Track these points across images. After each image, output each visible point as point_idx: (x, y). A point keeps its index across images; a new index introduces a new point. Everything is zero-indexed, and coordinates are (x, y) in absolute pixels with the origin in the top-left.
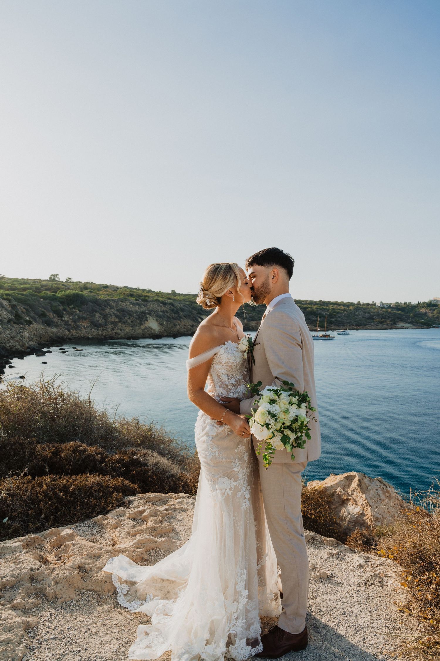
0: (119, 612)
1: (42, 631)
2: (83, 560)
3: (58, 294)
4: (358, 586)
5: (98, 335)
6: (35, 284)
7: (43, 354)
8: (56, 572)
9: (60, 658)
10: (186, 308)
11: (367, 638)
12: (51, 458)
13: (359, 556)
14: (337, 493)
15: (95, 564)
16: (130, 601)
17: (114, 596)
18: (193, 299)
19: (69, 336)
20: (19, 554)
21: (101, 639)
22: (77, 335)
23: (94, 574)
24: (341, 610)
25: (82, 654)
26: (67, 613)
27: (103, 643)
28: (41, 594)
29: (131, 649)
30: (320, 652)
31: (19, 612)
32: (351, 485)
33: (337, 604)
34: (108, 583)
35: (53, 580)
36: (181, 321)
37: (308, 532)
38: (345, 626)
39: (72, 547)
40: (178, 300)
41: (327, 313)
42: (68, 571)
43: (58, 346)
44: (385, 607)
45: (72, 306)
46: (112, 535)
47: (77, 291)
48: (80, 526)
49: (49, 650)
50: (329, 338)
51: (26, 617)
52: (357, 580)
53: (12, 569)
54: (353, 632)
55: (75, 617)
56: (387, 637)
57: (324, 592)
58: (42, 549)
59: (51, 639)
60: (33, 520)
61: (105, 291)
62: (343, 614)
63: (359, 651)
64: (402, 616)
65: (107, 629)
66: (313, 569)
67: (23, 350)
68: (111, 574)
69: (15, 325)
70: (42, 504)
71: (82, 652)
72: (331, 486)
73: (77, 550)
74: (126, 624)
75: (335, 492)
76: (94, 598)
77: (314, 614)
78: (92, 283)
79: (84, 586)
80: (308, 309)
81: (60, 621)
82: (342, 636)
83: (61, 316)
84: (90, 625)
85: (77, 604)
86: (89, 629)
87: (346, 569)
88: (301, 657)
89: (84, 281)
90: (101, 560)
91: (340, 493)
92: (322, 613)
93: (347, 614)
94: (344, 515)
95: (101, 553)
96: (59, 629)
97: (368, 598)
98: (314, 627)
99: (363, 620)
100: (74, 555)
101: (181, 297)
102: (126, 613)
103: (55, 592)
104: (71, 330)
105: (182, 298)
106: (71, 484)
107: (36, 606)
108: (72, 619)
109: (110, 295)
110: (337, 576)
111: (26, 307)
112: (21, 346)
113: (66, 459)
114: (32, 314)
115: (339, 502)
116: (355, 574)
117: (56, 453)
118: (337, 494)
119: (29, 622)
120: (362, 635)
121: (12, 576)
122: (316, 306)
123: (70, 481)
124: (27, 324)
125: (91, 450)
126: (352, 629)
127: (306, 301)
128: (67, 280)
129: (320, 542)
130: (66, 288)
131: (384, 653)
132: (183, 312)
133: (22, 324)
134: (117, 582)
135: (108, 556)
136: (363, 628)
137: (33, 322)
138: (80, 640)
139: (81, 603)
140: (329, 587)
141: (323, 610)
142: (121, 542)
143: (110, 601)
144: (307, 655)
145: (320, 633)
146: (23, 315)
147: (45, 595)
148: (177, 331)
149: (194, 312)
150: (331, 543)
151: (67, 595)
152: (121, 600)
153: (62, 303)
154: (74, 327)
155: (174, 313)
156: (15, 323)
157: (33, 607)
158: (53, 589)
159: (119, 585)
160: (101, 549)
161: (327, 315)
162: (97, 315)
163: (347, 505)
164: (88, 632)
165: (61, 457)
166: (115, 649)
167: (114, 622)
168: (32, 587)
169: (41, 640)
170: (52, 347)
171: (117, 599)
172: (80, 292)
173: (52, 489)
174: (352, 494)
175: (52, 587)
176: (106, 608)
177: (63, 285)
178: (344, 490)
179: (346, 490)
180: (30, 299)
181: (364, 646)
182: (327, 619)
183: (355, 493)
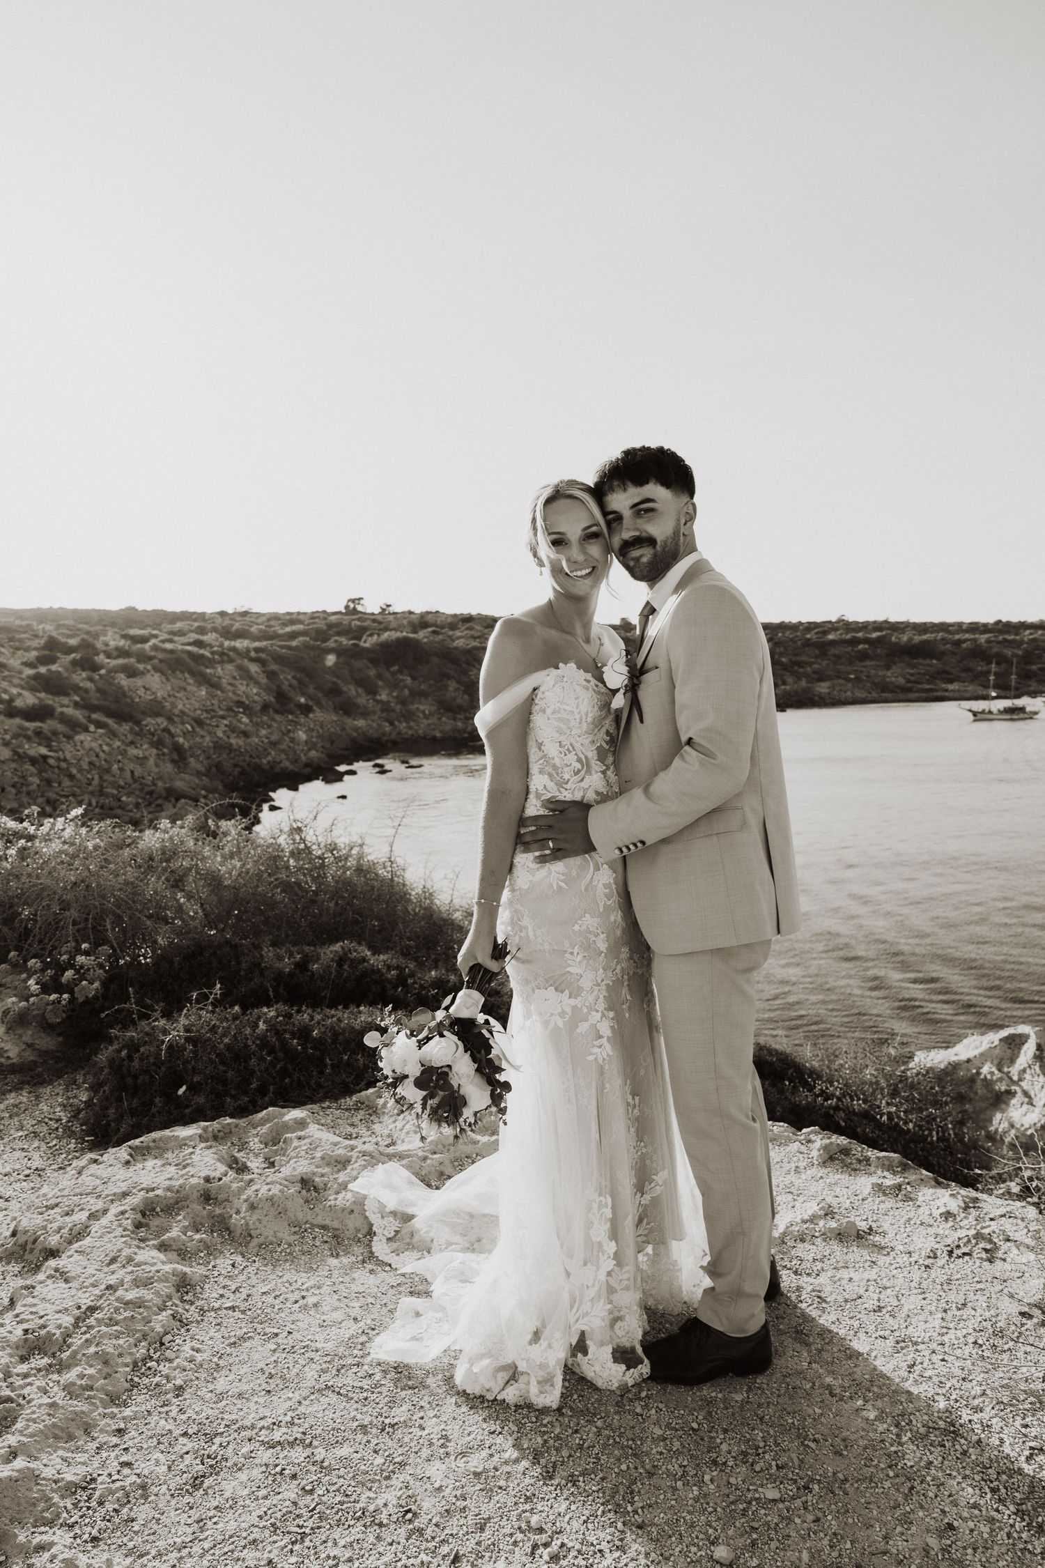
0: (371, 1272)
1: (211, 1293)
2: (313, 1168)
3: (365, 642)
4: (929, 1257)
5: (455, 730)
6: (314, 623)
7: (339, 777)
8: (254, 1188)
9: (235, 1343)
11: (922, 1363)
12: (291, 974)
13: (951, 1195)
14: (982, 1077)
15: (336, 1176)
16: (396, 1252)
17: (366, 1240)
19: (393, 736)
20: (191, 1150)
21: (324, 1317)
22: (410, 732)
23: (330, 1195)
24: (872, 1302)
25: (280, 1341)
26: (266, 1265)
27: (325, 1324)
28: (222, 1226)
29: (378, 1340)
30: (798, 1382)
31: (173, 1256)
32: (1018, 1057)
33: (867, 1291)
34: (356, 1215)
35: (246, 1201)
37: (835, 1136)
38: (874, 1336)
39: (296, 1143)
41: (1016, 651)
42: (278, 1186)
43: (369, 760)
44: (984, 1305)
45: (395, 668)
46: (390, 1127)
47: (405, 634)
48: (329, 1107)
49: (218, 1327)
50: (1022, 716)
51: (185, 1266)
52: (931, 1243)
53: (169, 1176)
54: (890, 1350)
55: (280, 1274)
56: (973, 1364)
57: (841, 1264)
58: (243, 1146)
59: (226, 1308)
60: (233, 1092)
61: (467, 629)
62: (875, 1311)
63: (893, 1388)
64: (1023, 1325)
65: (339, 1300)
66: (826, 1215)
67: (296, 770)
68: (365, 1197)
69: (277, 717)
70: (253, 1061)
71: (280, 1336)
72: (969, 1061)
73: (305, 1148)
74: (379, 1294)
75: (978, 1073)
76: (326, 1242)
77: (803, 1306)
78: (437, 612)
79: (309, 1218)
80: (964, 645)
81: (249, 1278)
82: (860, 1354)
83: (372, 691)
84: (307, 1290)
85: (288, 1251)
86: (303, 1297)
87: (910, 1219)
88: (750, 1387)
89: (418, 609)
90: (348, 1170)
91: (989, 1077)
92: (824, 1305)
93: (884, 1311)
94: (1000, 1130)
95: (351, 1156)
96: (245, 1292)
97: (949, 1281)
98: (797, 1332)
99: (922, 1326)
100: (297, 1157)
102: (384, 1274)
103: (247, 1224)
104: (396, 723)
106: (318, 1023)
107: (207, 1247)
108: (274, 1277)
109: (479, 637)
110: (884, 1234)
111: (298, 675)
112: (292, 762)
113: (322, 978)
114: (311, 690)
115: (987, 1099)
116: (931, 1231)
117: (302, 966)
118: (982, 1080)
119: (186, 1274)
120: (909, 1358)
121: (168, 1189)
122: (986, 636)
123: (318, 1017)
124: (302, 713)
125: (378, 961)
126: (890, 1343)
127: (960, 624)
128: (384, 610)
129: (859, 1161)
130: (382, 626)
131: (952, 1398)
133: (292, 713)
134: (374, 1213)
135: (363, 1163)
136: (916, 1343)
137: (315, 708)
138: (283, 1315)
139: (297, 1249)
140: (857, 1254)
141: (828, 1300)
142: (403, 1141)
143: (358, 1250)
144: (765, 1386)
145: (808, 1345)
146: (292, 694)
147: (228, 1229)
150: (887, 1163)
151: (272, 1232)
152: (379, 1247)
153: (375, 662)
154: (403, 716)
156: (277, 712)
157: (202, 1248)
158: (244, 1218)
159: (380, 1220)
160: (352, 1149)
161: (1017, 656)
162: (452, 685)
163: (1007, 1104)
164: (301, 1302)
165: (312, 972)
166: (347, 1336)
167: (354, 1288)
168: (205, 1212)
169: (206, 1308)
170: (358, 761)
171: (371, 1247)
172: (412, 635)
173: (277, 1032)
174: (1020, 1080)
175: (242, 1215)
176: (345, 1260)
177: (374, 621)
178: (1000, 1070)
179: (1006, 1070)
180: (305, 656)
181: (907, 1380)
182: (832, 1317)
183: (1027, 1076)
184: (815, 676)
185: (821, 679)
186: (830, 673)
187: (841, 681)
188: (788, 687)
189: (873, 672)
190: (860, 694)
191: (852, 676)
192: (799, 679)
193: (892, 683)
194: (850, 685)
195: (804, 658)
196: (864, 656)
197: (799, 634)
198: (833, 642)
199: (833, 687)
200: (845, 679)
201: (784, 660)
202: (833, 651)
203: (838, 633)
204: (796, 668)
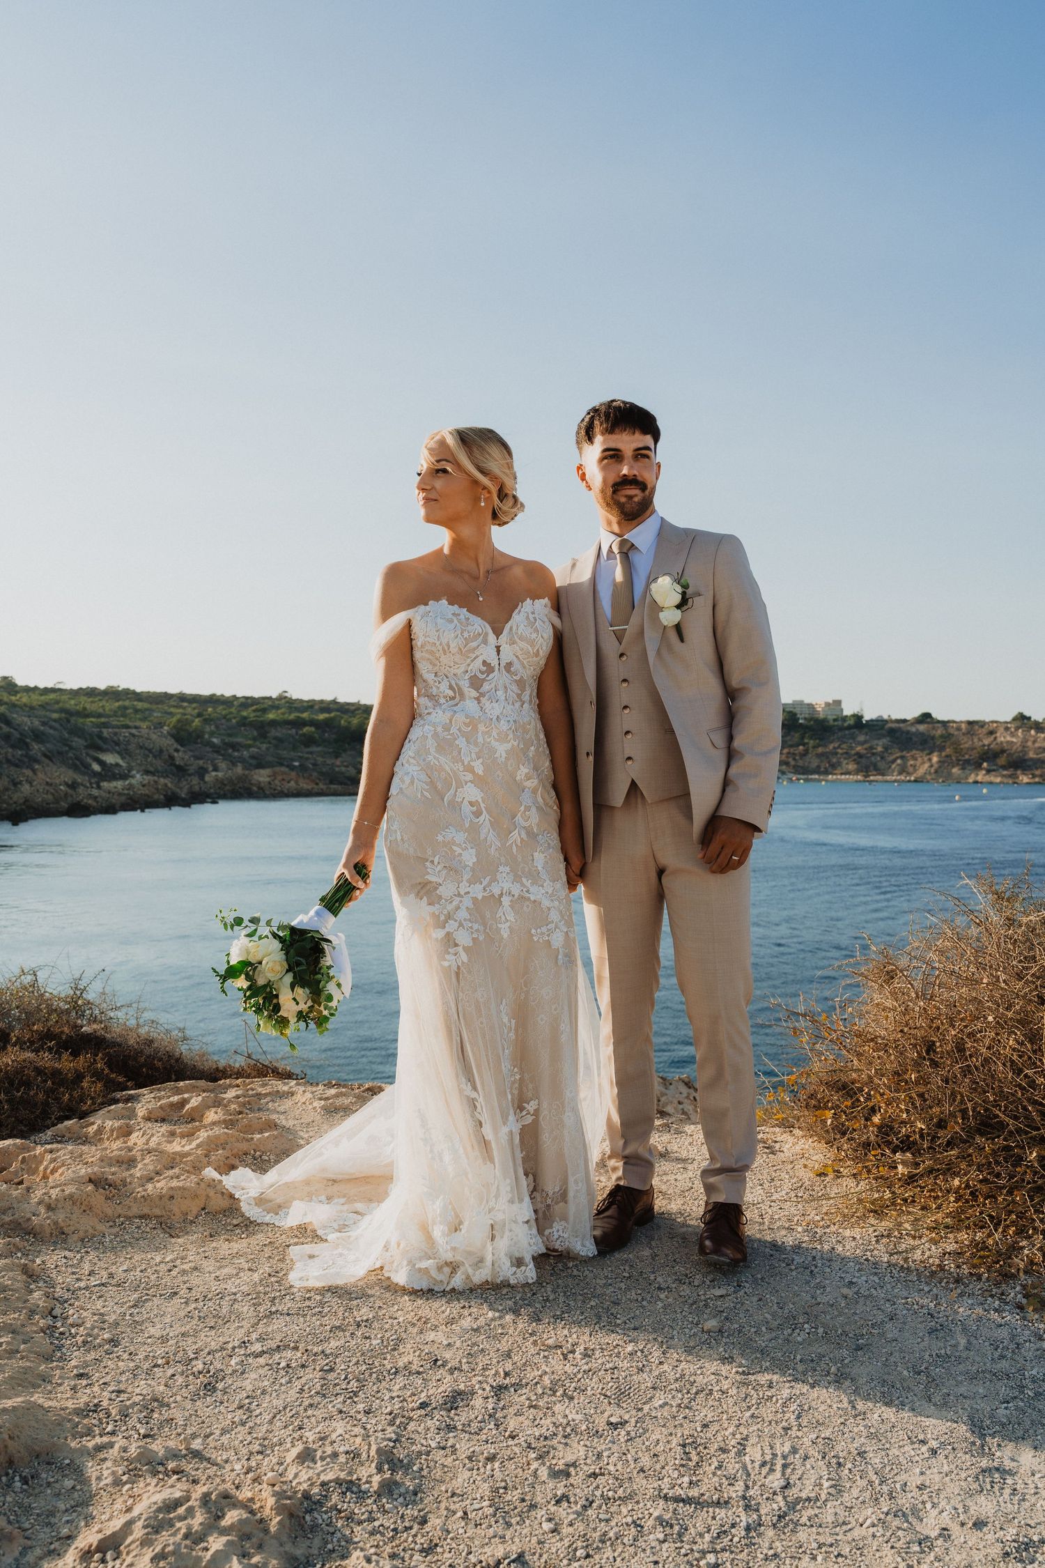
10: (52, 731)
18: (73, 702)
36: (34, 771)
40: (25, 705)
101: (35, 697)
105: (36, 699)
132: (42, 742)
148: (21, 801)
149: (78, 742)
155: (13, 747)
184: (254, 762)
185: (260, 766)
186: (270, 759)
187: (284, 769)
188: (220, 774)
189: (320, 760)
190: (305, 785)
191: (296, 764)
192: (234, 764)
193: (342, 773)
194: (293, 774)
195: (239, 740)
196: (309, 741)
197: (233, 710)
198: (273, 723)
199: (274, 775)
200: (288, 766)
201: (215, 740)
202: (274, 733)
203: (279, 711)
204: (230, 751)
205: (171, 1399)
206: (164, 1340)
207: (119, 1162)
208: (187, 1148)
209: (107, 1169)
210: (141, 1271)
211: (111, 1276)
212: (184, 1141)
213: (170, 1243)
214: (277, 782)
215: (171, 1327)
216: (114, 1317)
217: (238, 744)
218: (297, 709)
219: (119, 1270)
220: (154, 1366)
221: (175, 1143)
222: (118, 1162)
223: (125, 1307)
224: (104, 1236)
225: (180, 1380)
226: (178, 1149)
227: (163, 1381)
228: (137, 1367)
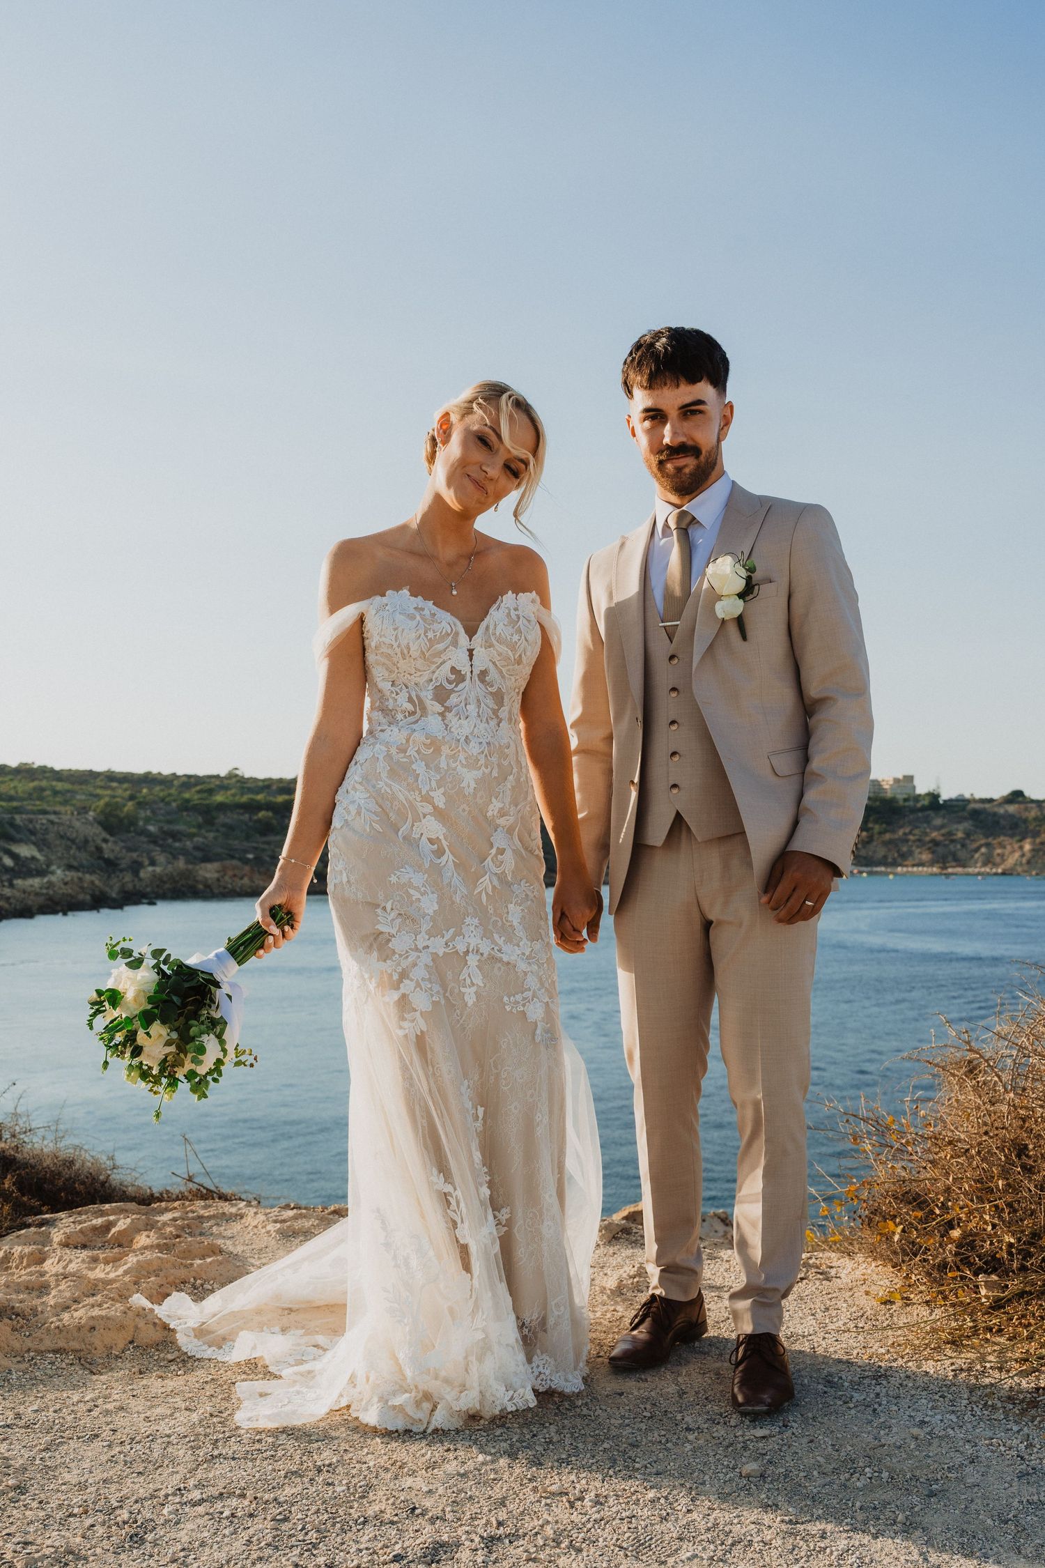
184: (199, 854)
185: (207, 859)
186: (219, 850)
187: (235, 862)
188: (158, 869)
191: (250, 856)
192: (175, 857)
194: (247, 868)
195: (180, 827)
196: (263, 829)
197: (173, 791)
198: (222, 807)
199: (224, 870)
200: (240, 859)
201: (151, 828)
202: (222, 819)
203: (229, 793)
204: (170, 841)
205: (90, 1552)
206: (82, 1486)
207: (29, 1288)
208: (112, 1275)
209: (14, 1296)
210: (55, 1412)
211: (18, 1416)
212: (108, 1268)
213: (91, 1380)
214: (227, 878)
215: (91, 1472)
216: (21, 1462)
217: (179, 832)
218: (250, 790)
219: (28, 1411)
220: (70, 1516)
221: (97, 1270)
222: (27, 1288)
223: (35, 1450)
224: (10, 1372)
225: (100, 1530)
226: (102, 1275)
227: (80, 1532)
228: (49, 1517)
